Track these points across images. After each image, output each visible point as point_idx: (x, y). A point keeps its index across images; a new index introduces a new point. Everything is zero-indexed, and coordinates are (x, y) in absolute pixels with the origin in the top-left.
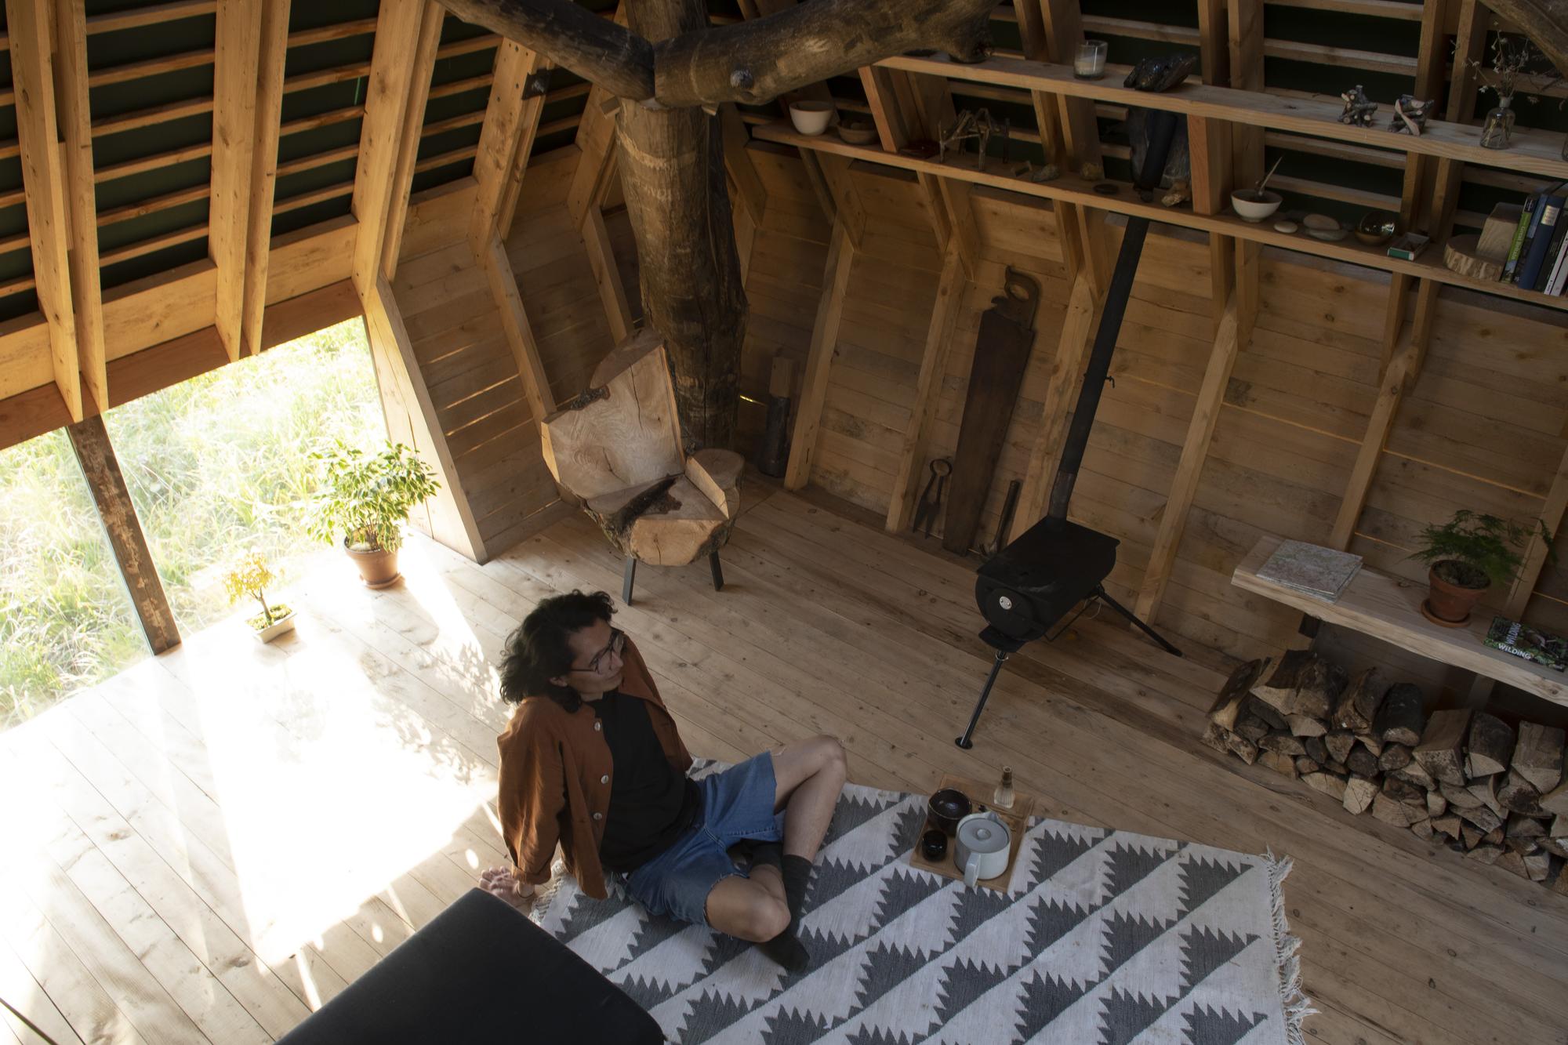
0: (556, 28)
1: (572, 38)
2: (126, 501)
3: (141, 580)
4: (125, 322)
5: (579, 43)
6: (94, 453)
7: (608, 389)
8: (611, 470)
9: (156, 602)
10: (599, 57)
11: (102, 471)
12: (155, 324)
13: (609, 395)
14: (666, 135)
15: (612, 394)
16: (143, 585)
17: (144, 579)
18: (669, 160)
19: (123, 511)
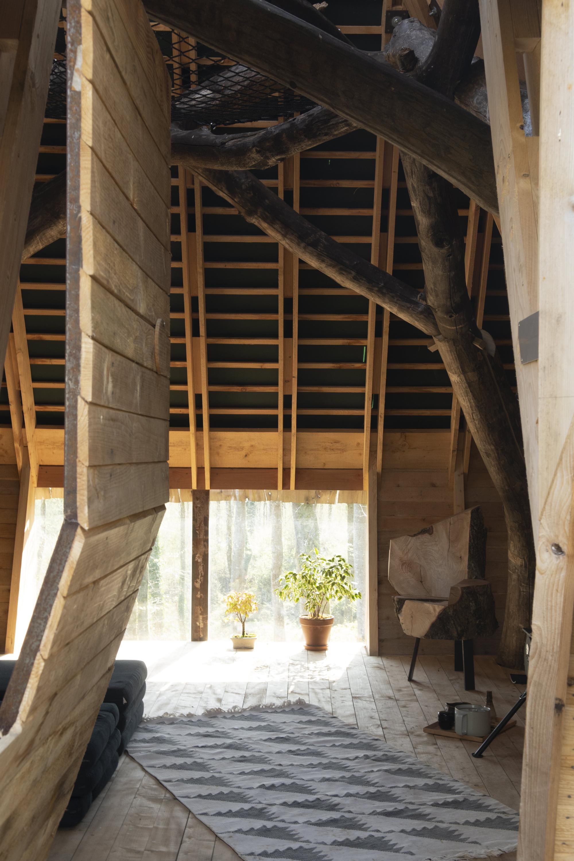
0: (384, 291)
1: (393, 297)
2: (206, 545)
3: (199, 593)
4: (229, 447)
5: (397, 300)
6: (200, 513)
7: (432, 529)
8: (421, 582)
9: (202, 610)
10: (408, 308)
11: (200, 524)
12: (245, 454)
13: (432, 533)
14: (451, 358)
15: (434, 532)
16: (199, 596)
17: (201, 593)
18: (459, 376)
19: (204, 549)
